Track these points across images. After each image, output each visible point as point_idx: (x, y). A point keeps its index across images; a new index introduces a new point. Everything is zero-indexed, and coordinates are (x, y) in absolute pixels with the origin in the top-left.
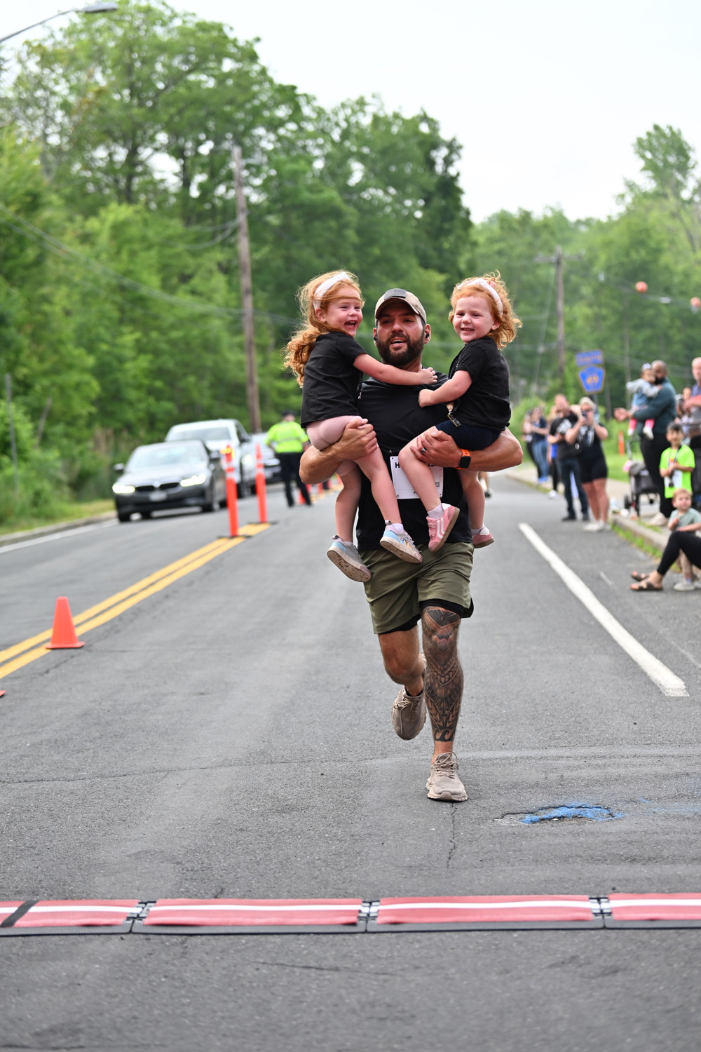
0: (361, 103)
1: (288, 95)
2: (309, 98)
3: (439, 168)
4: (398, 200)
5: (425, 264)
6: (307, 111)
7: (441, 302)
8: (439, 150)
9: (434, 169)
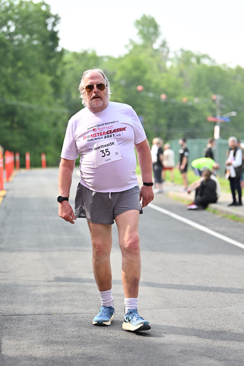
4: (30, 41)
5: (42, 71)
7: (50, 90)
8: (50, 19)
9: (47, 28)
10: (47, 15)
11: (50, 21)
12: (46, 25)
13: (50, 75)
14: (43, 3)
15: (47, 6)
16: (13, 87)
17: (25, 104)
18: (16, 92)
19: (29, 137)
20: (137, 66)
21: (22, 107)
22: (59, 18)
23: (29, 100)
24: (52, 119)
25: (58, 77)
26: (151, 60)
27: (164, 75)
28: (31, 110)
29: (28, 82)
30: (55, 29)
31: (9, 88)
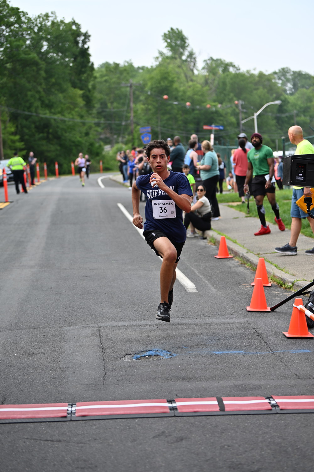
0: (47, 16)
1: (15, 12)
2: (25, 14)
3: (80, 45)
4: (63, 58)
5: (74, 86)
6: (23, 19)
7: (81, 102)
8: (81, 37)
9: (78, 45)
10: (78, 33)
11: (80, 39)
13: (81, 89)
14: (74, 23)
16: (47, 102)
17: (58, 117)
18: (49, 106)
19: (63, 146)
20: (165, 76)
21: (55, 120)
22: (90, 36)
23: (61, 113)
24: (84, 129)
25: (89, 91)
26: (177, 70)
27: (190, 83)
28: (64, 121)
29: (60, 95)
30: (86, 46)
31: (43, 102)
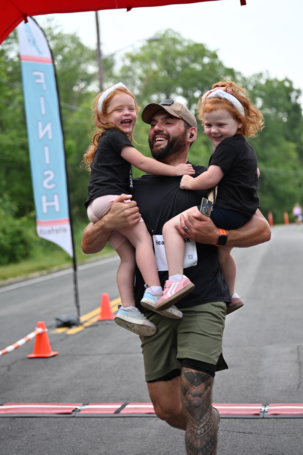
0: (261, 75)
2: (239, 73)
3: (293, 100)
4: (276, 114)
5: (288, 139)
7: (295, 155)
8: (292, 92)
10: (290, 90)
11: (293, 95)
12: (289, 98)
13: (294, 141)
14: (287, 80)
15: (290, 82)
17: (272, 170)
19: (276, 197)
23: (275, 165)
24: (297, 181)
29: (274, 150)
